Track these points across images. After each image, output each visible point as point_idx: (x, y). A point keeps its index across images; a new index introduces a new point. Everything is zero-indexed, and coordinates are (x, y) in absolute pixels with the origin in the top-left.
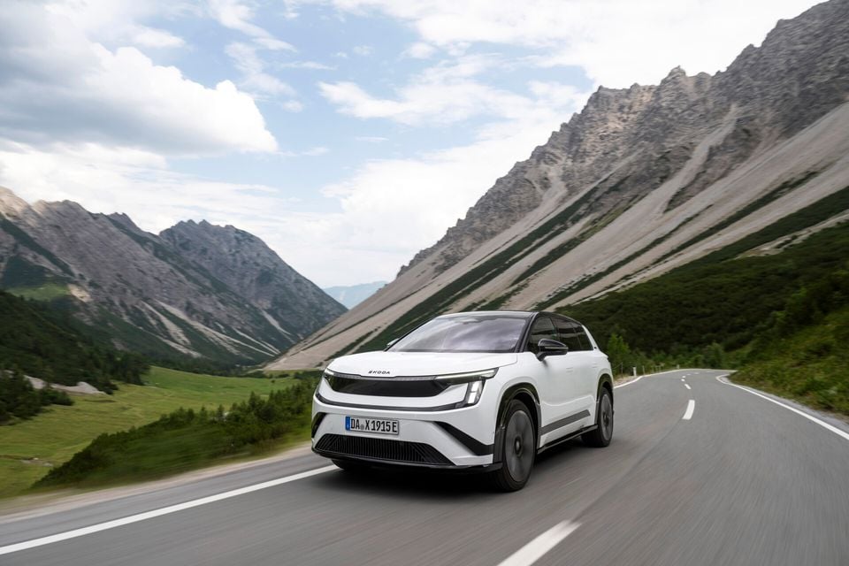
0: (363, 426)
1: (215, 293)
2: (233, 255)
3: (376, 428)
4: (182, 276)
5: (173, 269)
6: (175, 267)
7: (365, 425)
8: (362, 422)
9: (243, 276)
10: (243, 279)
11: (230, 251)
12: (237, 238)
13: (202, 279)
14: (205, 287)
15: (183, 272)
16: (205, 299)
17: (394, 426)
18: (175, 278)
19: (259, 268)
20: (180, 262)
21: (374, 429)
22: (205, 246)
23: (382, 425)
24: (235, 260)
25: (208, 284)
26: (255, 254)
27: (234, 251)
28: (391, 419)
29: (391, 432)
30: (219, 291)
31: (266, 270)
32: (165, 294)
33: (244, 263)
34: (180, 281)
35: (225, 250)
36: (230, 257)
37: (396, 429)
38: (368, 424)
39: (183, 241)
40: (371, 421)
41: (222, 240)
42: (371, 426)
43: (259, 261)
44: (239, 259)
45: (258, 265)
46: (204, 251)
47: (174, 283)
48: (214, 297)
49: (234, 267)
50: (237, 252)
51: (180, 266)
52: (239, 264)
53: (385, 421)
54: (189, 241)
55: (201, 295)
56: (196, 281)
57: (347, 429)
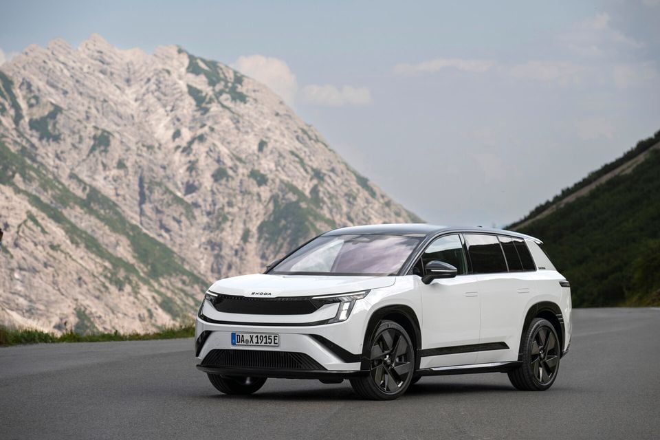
0: (247, 341)
1: (146, 282)
2: (187, 150)
3: (260, 341)
4: (58, 233)
5: (34, 210)
6: (35, 201)
7: (250, 340)
8: (247, 337)
9: (219, 219)
10: (219, 227)
11: (177, 134)
12: (193, 92)
13: (106, 235)
14: (118, 262)
15: (58, 218)
16: (123, 300)
17: (275, 339)
18: (41, 238)
19: (265, 192)
20: (45, 185)
21: (258, 343)
22: (106, 124)
23: (264, 339)
24: (192, 167)
25: (124, 251)
26: (250, 144)
27: (187, 135)
28: (273, 334)
29: (273, 344)
30: (155, 274)
31: (292, 197)
32: (19, 287)
33: (219, 175)
34: (53, 247)
35: (162, 131)
36: (178, 158)
37: (276, 341)
38: (252, 338)
39: (38, 113)
40: (255, 335)
41: (151, 99)
42: (255, 340)
43: (266, 165)
44: (203, 162)
45: (261, 180)
46: (102, 141)
47: (41, 253)
48: (144, 291)
49: (190, 188)
50: (201, 138)
51: (45, 198)
52: (207, 181)
53: (268, 336)
54: (57, 110)
55: (113, 288)
56: (93, 245)
57: (233, 344)
